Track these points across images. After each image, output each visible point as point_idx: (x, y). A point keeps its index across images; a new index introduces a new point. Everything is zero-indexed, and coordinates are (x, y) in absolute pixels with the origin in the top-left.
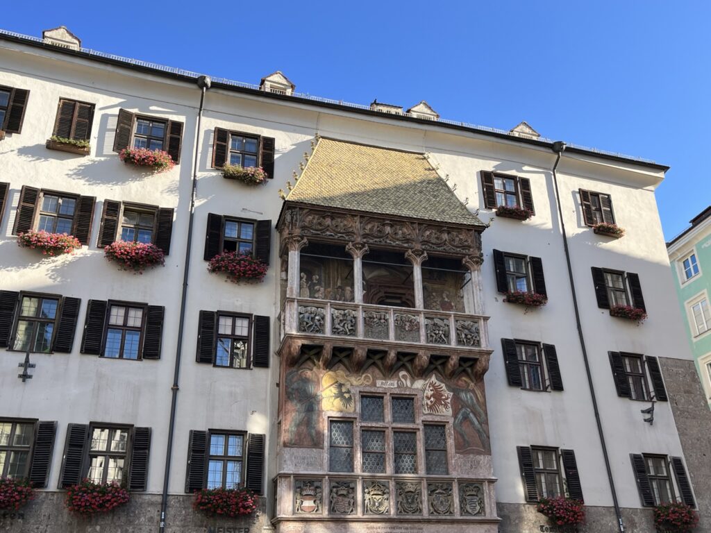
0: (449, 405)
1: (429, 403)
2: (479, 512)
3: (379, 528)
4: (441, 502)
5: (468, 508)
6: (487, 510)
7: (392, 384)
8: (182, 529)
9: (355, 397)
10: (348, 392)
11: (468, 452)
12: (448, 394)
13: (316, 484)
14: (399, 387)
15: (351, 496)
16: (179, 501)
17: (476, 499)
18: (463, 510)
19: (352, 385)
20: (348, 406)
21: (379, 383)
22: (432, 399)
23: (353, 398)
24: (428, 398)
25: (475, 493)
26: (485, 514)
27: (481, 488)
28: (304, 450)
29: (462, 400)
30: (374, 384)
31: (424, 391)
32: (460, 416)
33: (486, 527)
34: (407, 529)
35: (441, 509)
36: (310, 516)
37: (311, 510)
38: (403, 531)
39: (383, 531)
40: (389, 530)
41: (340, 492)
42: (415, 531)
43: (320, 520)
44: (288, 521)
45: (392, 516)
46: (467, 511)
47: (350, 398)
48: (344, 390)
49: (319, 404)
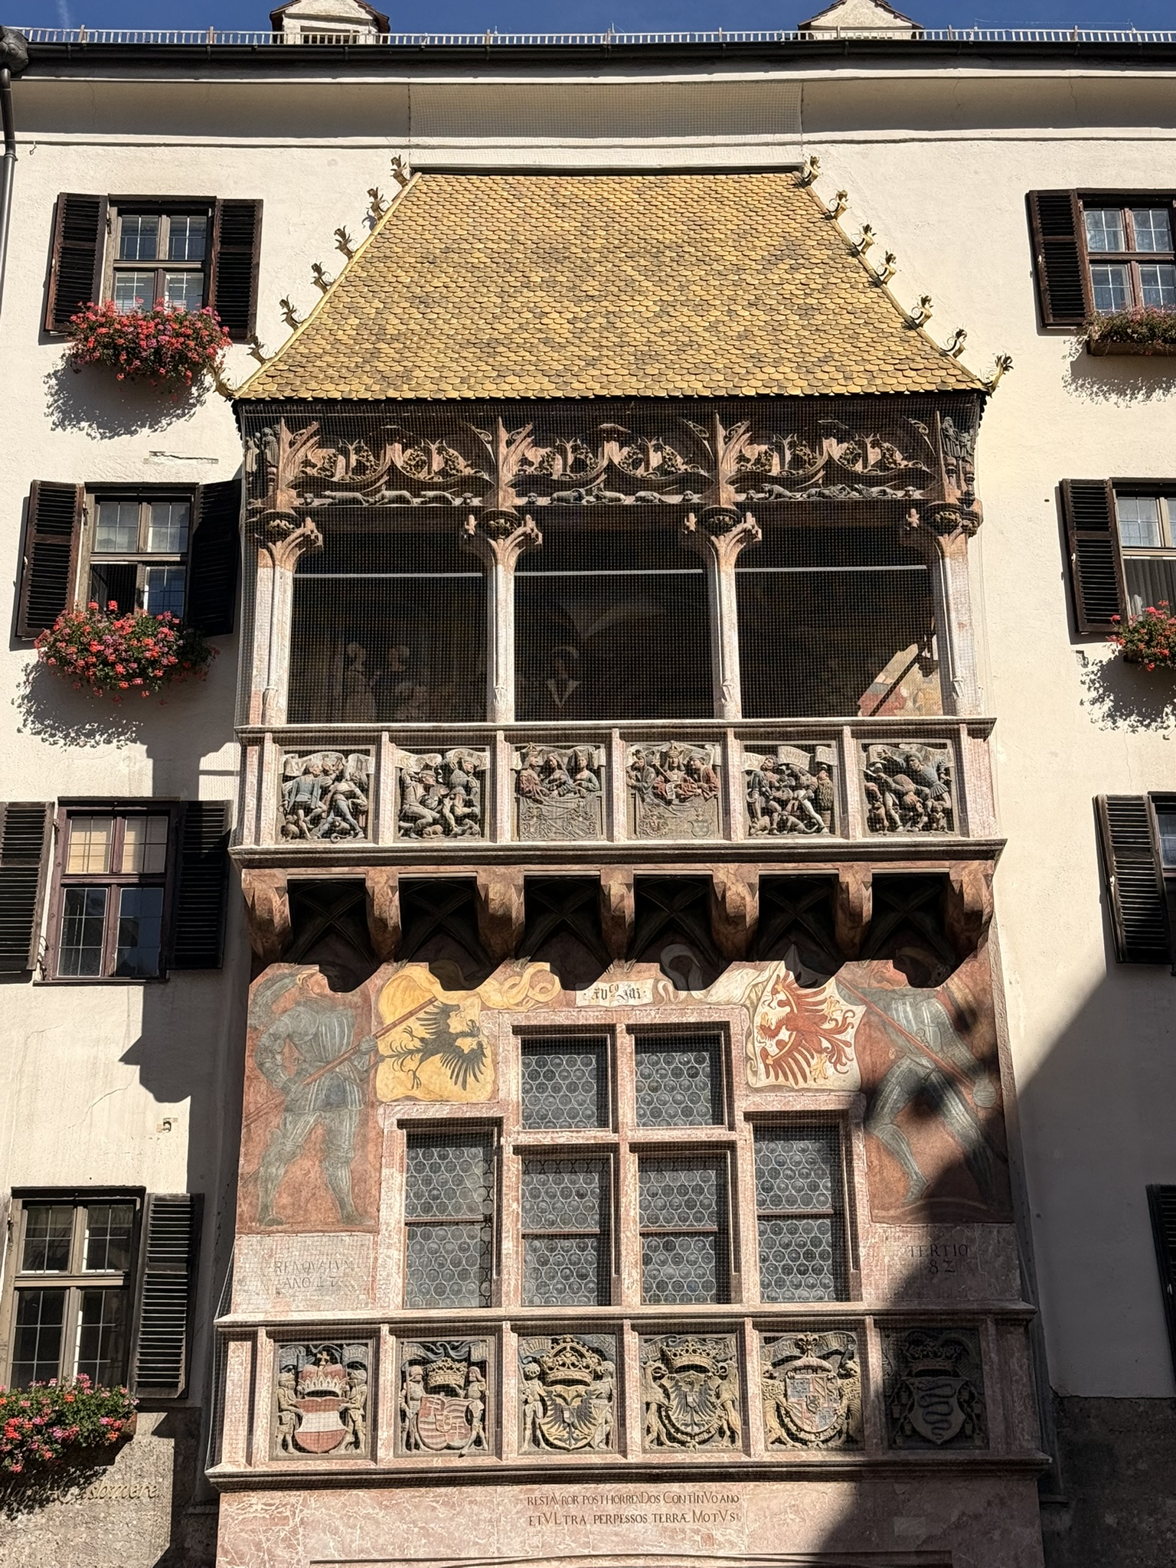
0: (850, 1052)
2: (961, 1435)
3: (574, 1499)
5: (918, 1420)
6: (996, 1427)
9: (495, 1046)
11: (923, 1217)
12: (844, 1012)
13: (349, 1355)
14: (658, 1000)
20: (471, 1079)
21: (585, 993)
22: (784, 1035)
23: (488, 1052)
24: (770, 1032)
25: (948, 1366)
26: (986, 1439)
27: (971, 1346)
28: (310, 1239)
29: (901, 1032)
30: (568, 1000)
31: (753, 1007)
32: (890, 1088)
33: (988, 1488)
34: (679, 1500)
36: (321, 1466)
37: (329, 1444)
38: (664, 1508)
39: (589, 1510)
40: (611, 1509)
41: (438, 1379)
42: (709, 1508)
43: (361, 1480)
44: (243, 1485)
45: (622, 1458)
46: (914, 1430)
47: (478, 1054)
48: (456, 1025)
49: (365, 1079)
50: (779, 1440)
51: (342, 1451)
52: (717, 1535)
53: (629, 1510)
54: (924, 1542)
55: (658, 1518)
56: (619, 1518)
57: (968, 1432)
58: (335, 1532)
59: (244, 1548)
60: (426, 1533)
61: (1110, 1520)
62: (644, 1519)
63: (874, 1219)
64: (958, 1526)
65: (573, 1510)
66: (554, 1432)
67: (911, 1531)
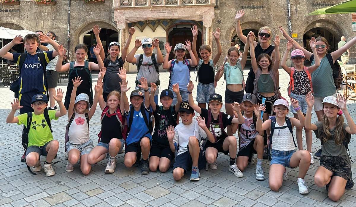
3: (157, 10)
8: (78, 13)
16: (76, 3)
18: (197, 1)
26: (208, 2)
33: (208, 8)
34: (170, 10)
35: (186, 1)
36: (126, 7)
37: (127, 4)
38: (168, 11)
39: (159, 12)
40: (161, 11)
42: (174, 11)
43: (131, 8)
44: (117, 9)
45: (163, 5)
46: (199, 1)
50: (183, 3)
51: (129, 5)
52: (175, 14)
53: (164, 11)
54: (200, 14)
55: (167, 12)
56: (163, 12)
57: (206, 1)
58: (128, 14)
59: (117, 16)
60: (139, 14)
61: (225, 11)
62: (165, 12)
64: (204, 12)
65: (157, 11)
66: (155, 3)
67: (198, 13)
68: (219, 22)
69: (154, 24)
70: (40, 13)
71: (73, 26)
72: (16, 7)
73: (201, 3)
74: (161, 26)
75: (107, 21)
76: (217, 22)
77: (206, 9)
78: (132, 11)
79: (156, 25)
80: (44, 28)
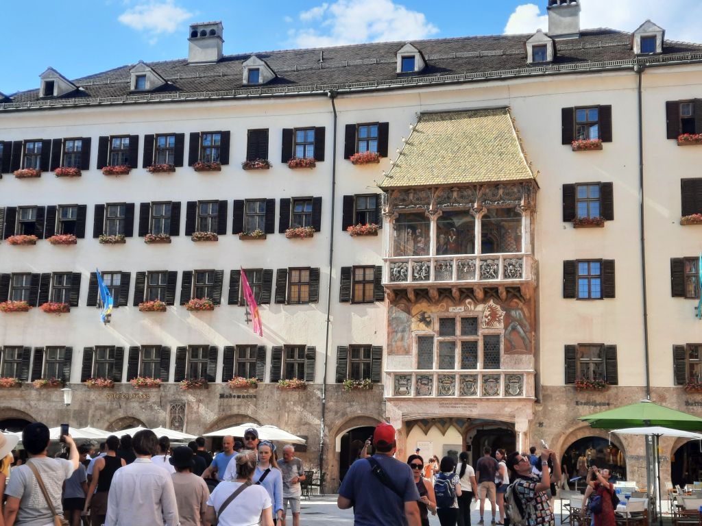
0: (502, 321)
1: (487, 320)
2: (518, 394)
3: (447, 404)
4: (491, 387)
5: (511, 391)
6: (525, 392)
7: (461, 309)
8: (336, 404)
9: (434, 320)
10: (429, 317)
11: (514, 353)
12: (501, 313)
13: (408, 377)
14: (465, 310)
15: (430, 384)
16: (333, 388)
17: (517, 385)
18: (507, 392)
19: (432, 312)
20: (429, 327)
21: (451, 309)
22: (489, 317)
23: (432, 321)
24: (486, 317)
25: (517, 381)
26: (523, 395)
27: (521, 377)
28: (400, 356)
29: (512, 316)
30: (447, 310)
31: (483, 312)
32: (510, 328)
33: (523, 403)
34: (466, 404)
35: (491, 392)
36: (403, 397)
37: (404, 393)
38: (463, 405)
39: (450, 406)
41: (423, 382)
42: (471, 406)
43: (409, 399)
44: (390, 400)
45: (456, 397)
46: (510, 393)
47: (430, 321)
48: (426, 316)
49: (409, 326)
50: (485, 394)
51: (406, 394)
52: (473, 410)
53: (457, 406)
54: (511, 412)
55: (462, 407)
56: (455, 407)
57: (520, 393)
58: (406, 408)
59: (390, 410)
60: (422, 409)
61: (550, 408)
62: (460, 407)
63: (505, 354)
64: (516, 410)
65: (447, 406)
66: (444, 392)
67: (508, 410)
68: (541, 424)
69: (443, 423)
70: (284, 401)
71: (328, 422)
72: (252, 391)
73: (513, 395)
74: (454, 426)
75: (376, 417)
76: (538, 425)
77: (520, 405)
78: (411, 403)
79: (447, 425)
80: (289, 422)
